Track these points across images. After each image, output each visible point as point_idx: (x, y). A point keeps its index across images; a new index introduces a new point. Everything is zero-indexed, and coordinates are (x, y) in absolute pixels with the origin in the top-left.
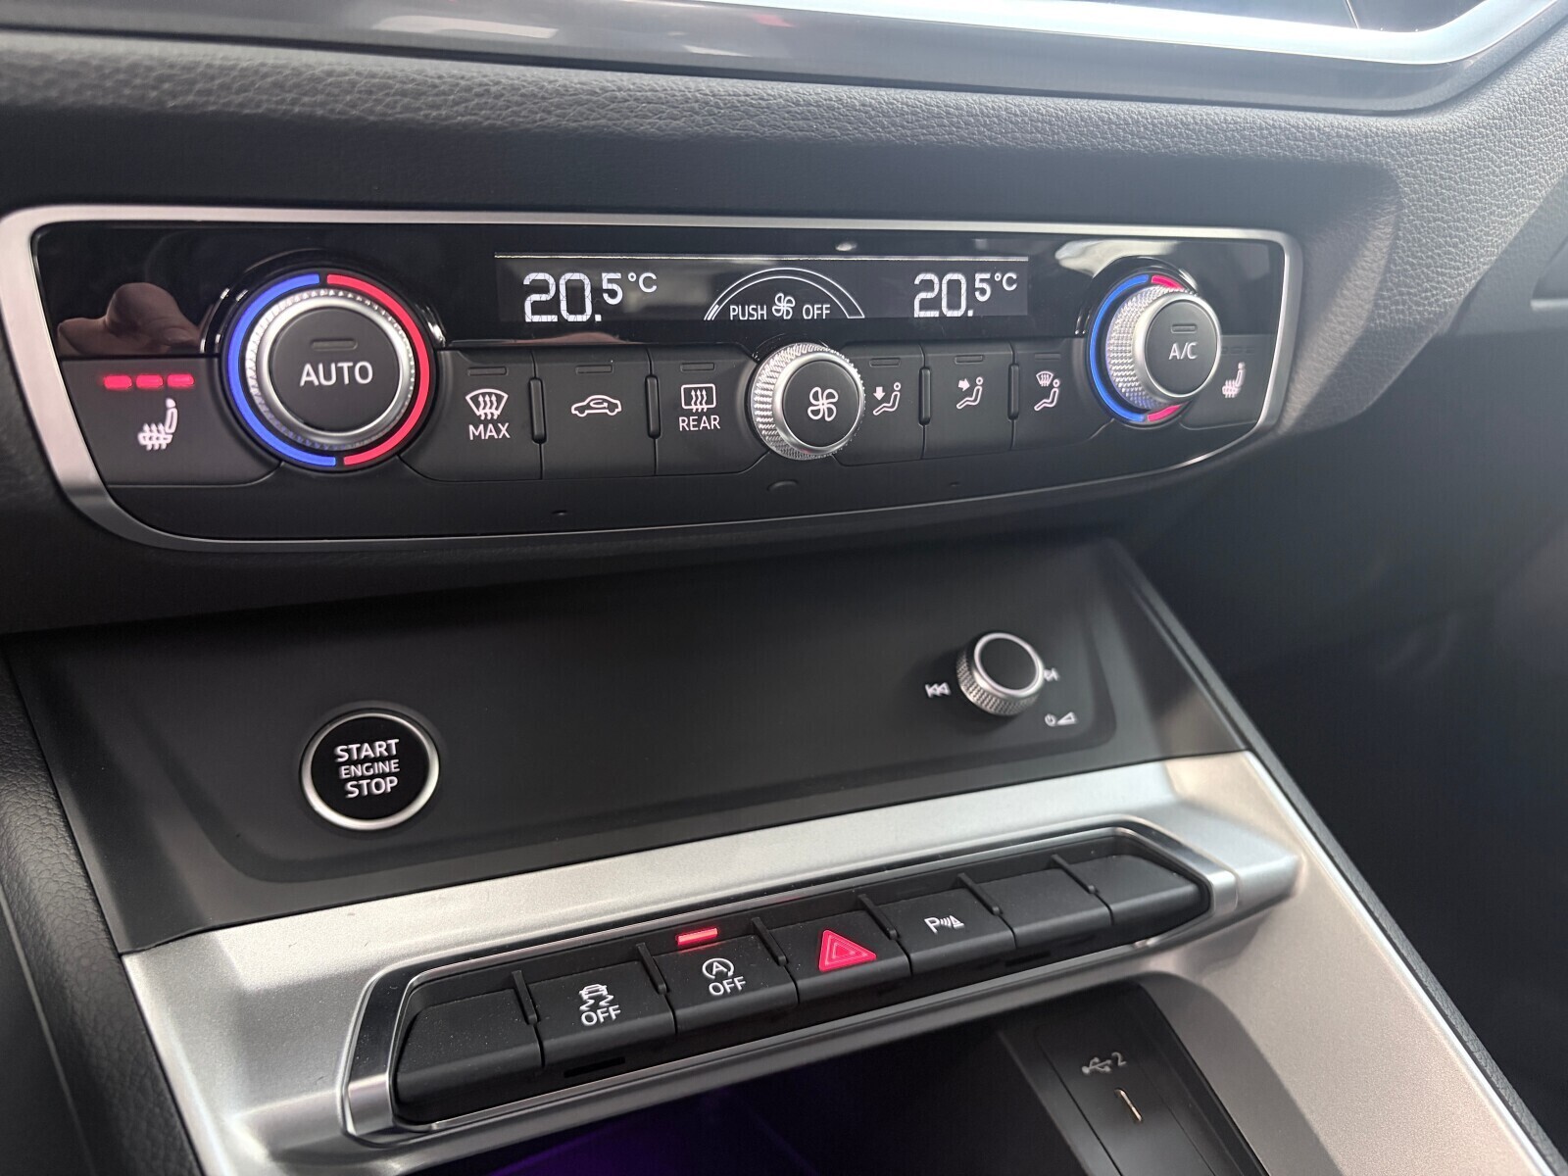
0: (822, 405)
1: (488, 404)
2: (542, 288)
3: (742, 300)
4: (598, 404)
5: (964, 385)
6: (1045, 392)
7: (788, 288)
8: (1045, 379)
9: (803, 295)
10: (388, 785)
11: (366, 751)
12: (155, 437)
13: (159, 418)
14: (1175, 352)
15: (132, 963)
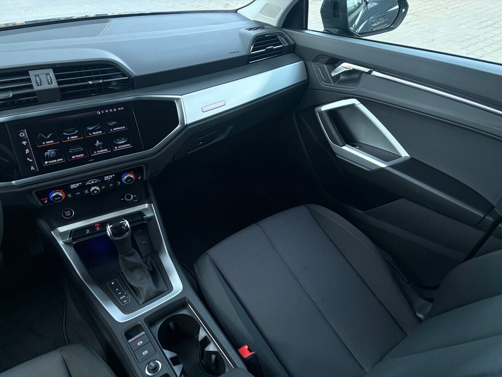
0: (95, 192)
1: (69, 195)
2: (72, 186)
3: (89, 183)
4: (78, 193)
5: (110, 185)
6: (119, 183)
7: (93, 181)
8: (118, 182)
9: (94, 181)
10: (70, 215)
11: (67, 212)
12: (46, 202)
13: (46, 201)
14: (128, 181)
15: (52, 232)
